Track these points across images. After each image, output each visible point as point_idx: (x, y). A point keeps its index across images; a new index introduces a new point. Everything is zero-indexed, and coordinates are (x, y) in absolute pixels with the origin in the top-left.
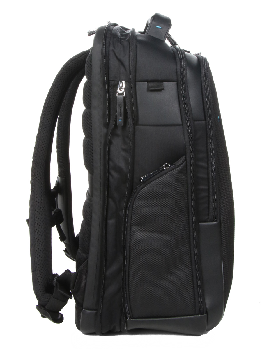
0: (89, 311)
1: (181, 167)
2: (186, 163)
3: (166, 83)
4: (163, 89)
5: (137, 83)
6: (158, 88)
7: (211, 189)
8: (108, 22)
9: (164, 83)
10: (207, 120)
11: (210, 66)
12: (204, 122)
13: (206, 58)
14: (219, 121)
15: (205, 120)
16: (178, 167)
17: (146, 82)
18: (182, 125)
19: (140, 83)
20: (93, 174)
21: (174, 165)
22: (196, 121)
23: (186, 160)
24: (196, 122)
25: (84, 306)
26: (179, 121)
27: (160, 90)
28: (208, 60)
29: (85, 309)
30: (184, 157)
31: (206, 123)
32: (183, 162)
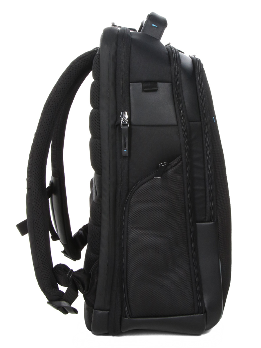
0: (101, 312)
1: (176, 167)
2: (182, 163)
3: (160, 83)
4: (157, 90)
5: (130, 83)
6: (153, 89)
7: (207, 189)
8: (112, 23)
9: (158, 83)
10: (202, 121)
11: (204, 67)
12: (199, 123)
13: (200, 60)
14: (214, 122)
15: (201, 121)
16: (173, 167)
17: (140, 82)
18: (178, 125)
19: (135, 83)
20: (101, 175)
21: (170, 165)
22: (191, 121)
23: (181, 160)
24: (191, 123)
25: (95, 307)
26: (174, 122)
27: (155, 91)
28: (202, 62)
29: (96, 309)
30: (180, 157)
31: (201, 123)
32: (179, 162)
